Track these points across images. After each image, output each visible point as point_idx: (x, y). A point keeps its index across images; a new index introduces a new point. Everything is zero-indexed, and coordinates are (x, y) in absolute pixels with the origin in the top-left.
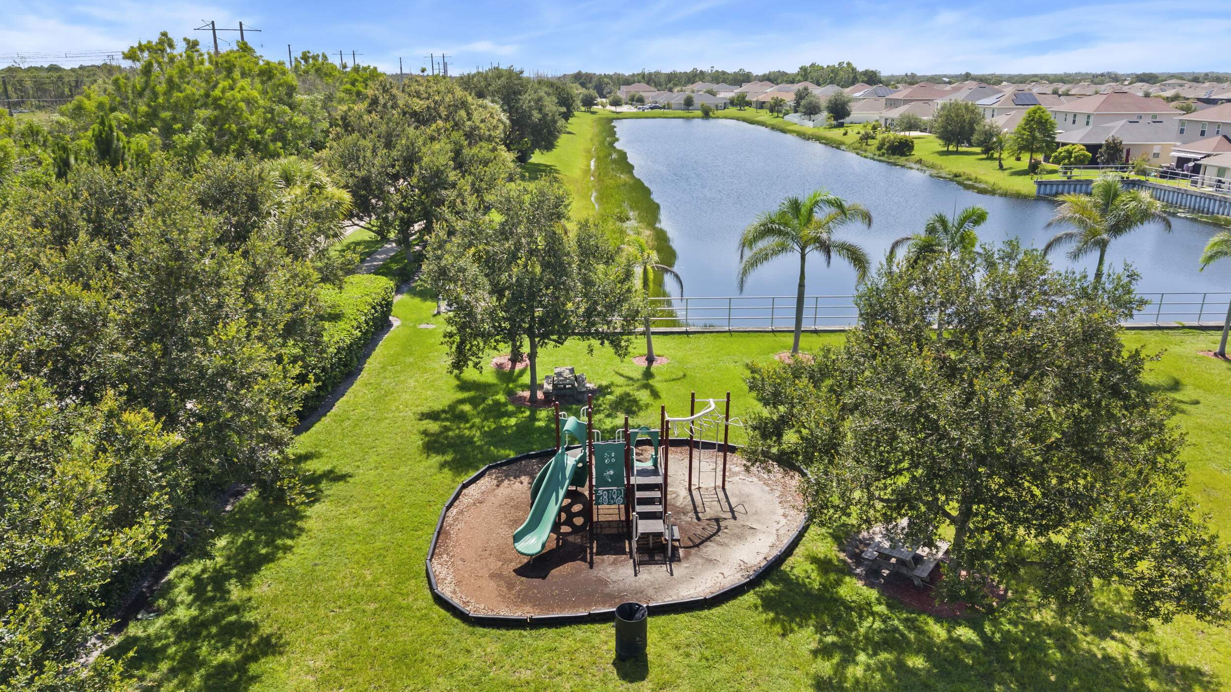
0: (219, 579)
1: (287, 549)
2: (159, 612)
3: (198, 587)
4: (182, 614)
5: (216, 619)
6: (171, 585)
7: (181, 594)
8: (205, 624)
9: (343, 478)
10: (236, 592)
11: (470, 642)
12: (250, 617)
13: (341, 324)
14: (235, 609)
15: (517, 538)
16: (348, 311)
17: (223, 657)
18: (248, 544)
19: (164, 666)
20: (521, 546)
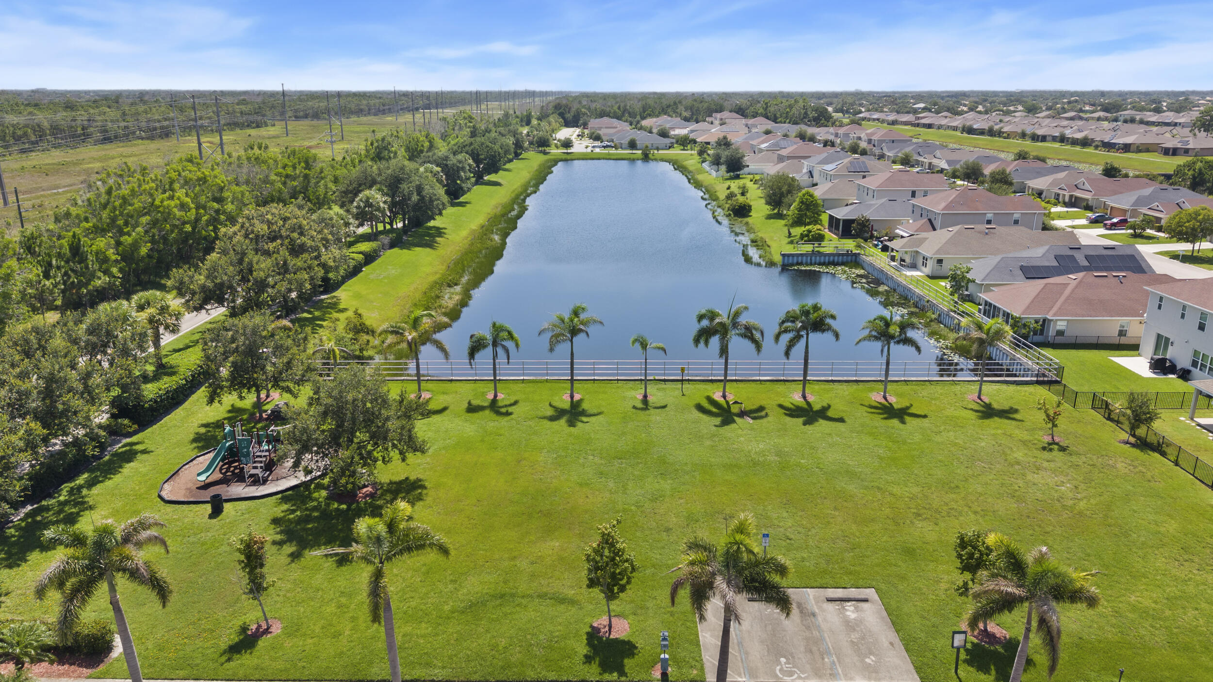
0: (80, 488)
1: (110, 479)
2: (54, 498)
3: (71, 492)
4: (62, 498)
5: (74, 500)
6: (62, 490)
7: (64, 493)
8: (70, 502)
9: (148, 452)
10: (85, 492)
11: (163, 508)
12: (86, 499)
13: (174, 378)
14: (83, 497)
15: (199, 475)
16: (182, 370)
17: (73, 510)
18: (96, 476)
19: (51, 513)
20: (200, 478)
